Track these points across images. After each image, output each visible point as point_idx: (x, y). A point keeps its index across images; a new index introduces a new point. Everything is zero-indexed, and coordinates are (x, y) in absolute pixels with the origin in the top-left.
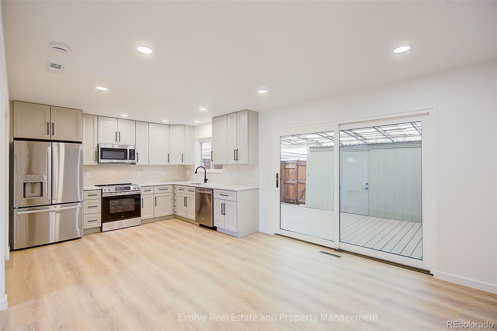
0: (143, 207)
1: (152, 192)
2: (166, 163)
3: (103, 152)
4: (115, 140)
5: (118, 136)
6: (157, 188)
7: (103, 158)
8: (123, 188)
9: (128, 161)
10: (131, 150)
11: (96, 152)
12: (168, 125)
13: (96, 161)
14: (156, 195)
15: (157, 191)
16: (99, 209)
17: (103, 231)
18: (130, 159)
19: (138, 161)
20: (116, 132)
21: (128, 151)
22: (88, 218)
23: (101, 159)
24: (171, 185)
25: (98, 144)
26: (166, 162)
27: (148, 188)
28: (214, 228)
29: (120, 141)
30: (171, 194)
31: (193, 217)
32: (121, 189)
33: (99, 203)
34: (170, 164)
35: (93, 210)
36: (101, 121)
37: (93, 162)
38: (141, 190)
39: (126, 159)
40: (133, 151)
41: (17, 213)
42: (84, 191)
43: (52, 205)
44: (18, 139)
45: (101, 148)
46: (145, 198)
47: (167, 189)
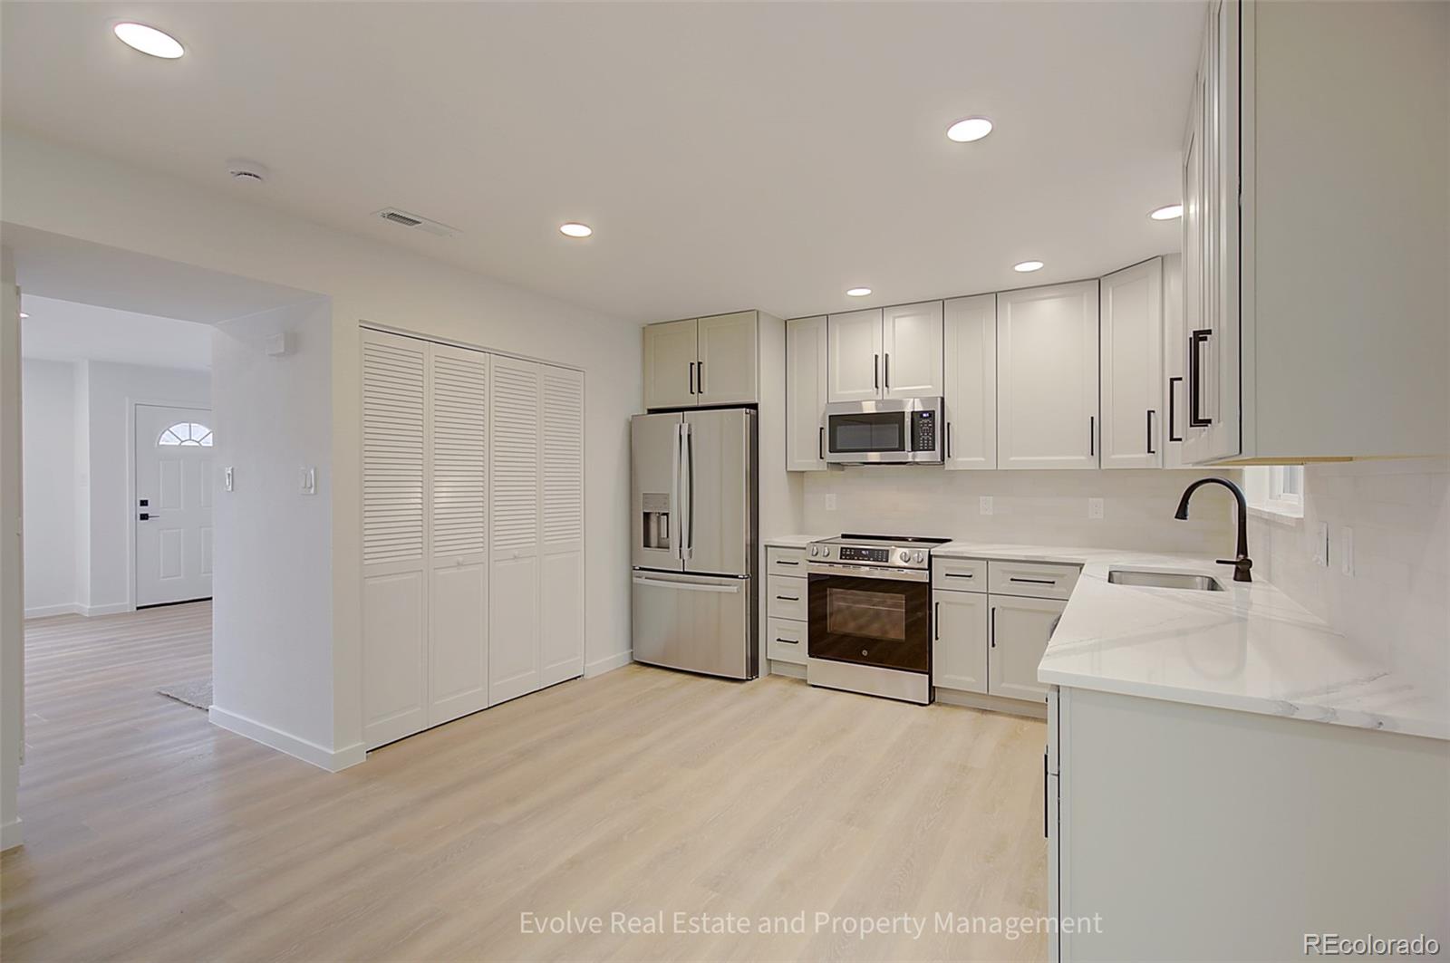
0: (938, 639)
1: (977, 584)
2: (1079, 459)
3: (839, 428)
4: (874, 385)
5: (881, 371)
6: (1004, 572)
7: (839, 448)
8: (863, 552)
9: (909, 456)
10: (922, 416)
11: (817, 429)
12: (1095, 279)
13: (822, 458)
14: (994, 601)
15: (1001, 583)
16: (801, 610)
18: (913, 450)
19: (950, 456)
21: (906, 418)
22: (779, 629)
23: (830, 452)
26: (1083, 458)
27: (968, 566)
29: (887, 385)
32: (857, 554)
33: (802, 591)
34: (1103, 467)
35: (789, 608)
36: (836, 329)
38: (927, 567)
39: (904, 450)
40: (930, 415)
41: (635, 579)
42: (766, 546)
43: (684, 573)
44: (651, 411)
45: (830, 416)
46: (947, 603)
47: (1053, 582)
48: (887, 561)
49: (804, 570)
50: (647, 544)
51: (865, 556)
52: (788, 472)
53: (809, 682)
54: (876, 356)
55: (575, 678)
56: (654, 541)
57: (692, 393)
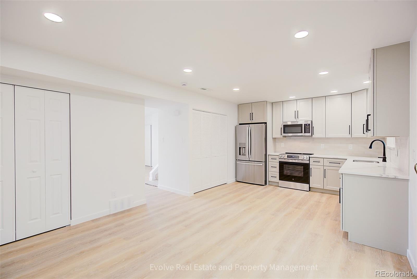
0: (311, 176)
1: (321, 164)
2: (348, 135)
3: (286, 128)
4: (294, 118)
5: (297, 114)
6: (328, 161)
7: (285, 132)
8: (293, 156)
10: (307, 125)
11: (280, 128)
12: (350, 93)
13: (281, 135)
14: (325, 168)
16: (277, 170)
18: (305, 133)
19: (314, 134)
21: (303, 126)
22: (272, 174)
23: (284, 133)
25: (283, 123)
27: (317, 160)
29: (298, 118)
32: (291, 157)
33: (277, 165)
34: (352, 137)
35: (274, 169)
36: (285, 104)
38: (308, 160)
39: (302, 133)
40: (309, 125)
41: (237, 162)
42: (268, 155)
43: (249, 161)
44: (240, 124)
45: (284, 125)
46: (313, 168)
47: (340, 163)
48: (299, 158)
49: (278, 160)
50: (240, 154)
51: (293, 157)
52: (273, 138)
53: (279, 186)
54: (295, 111)
55: (225, 184)
56: (241, 154)
57: (250, 120)
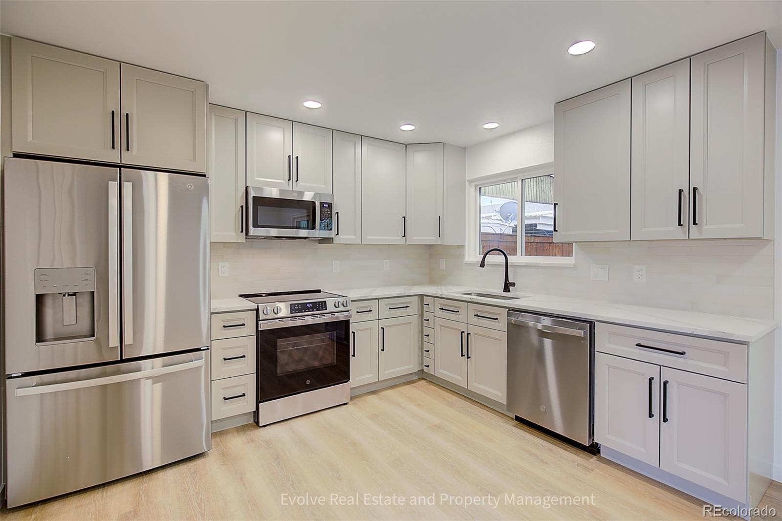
0: (354, 356)
1: (374, 315)
3: (258, 207)
4: (287, 178)
6: (387, 305)
7: (259, 224)
8: (308, 305)
9: (318, 233)
10: (323, 206)
11: (242, 207)
12: (404, 144)
13: (242, 232)
14: (383, 324)
15: (385, 313)
17: (260, 425)
18: (321, 229)
19: (338, 234)
20: (289, 157)
21: (316, 206)
22: (224, 389)
24: (417, 297)
25: (247, 188)
26: (397, 238)
27: (366, 305)
28: (594, 450)
29: (297, 180)
30: (415, 320)
31: (498, 393)
32: (304, 307)
33: (249, 346)
34: (408, 243)
35: (236, 366)
36: (253, 125)
37: (234, 234)
38: (349, 309)
39: (315, 228)
40: (329, 206)
42: (211, 314)
43: (121, 361)
45: (254, 197)
46: (358, 330)
47: (407, 307)
48: (326, 309)
49: (251, 329)
50: (41, 339)
51: (310, 308)
57: (114, 147)
